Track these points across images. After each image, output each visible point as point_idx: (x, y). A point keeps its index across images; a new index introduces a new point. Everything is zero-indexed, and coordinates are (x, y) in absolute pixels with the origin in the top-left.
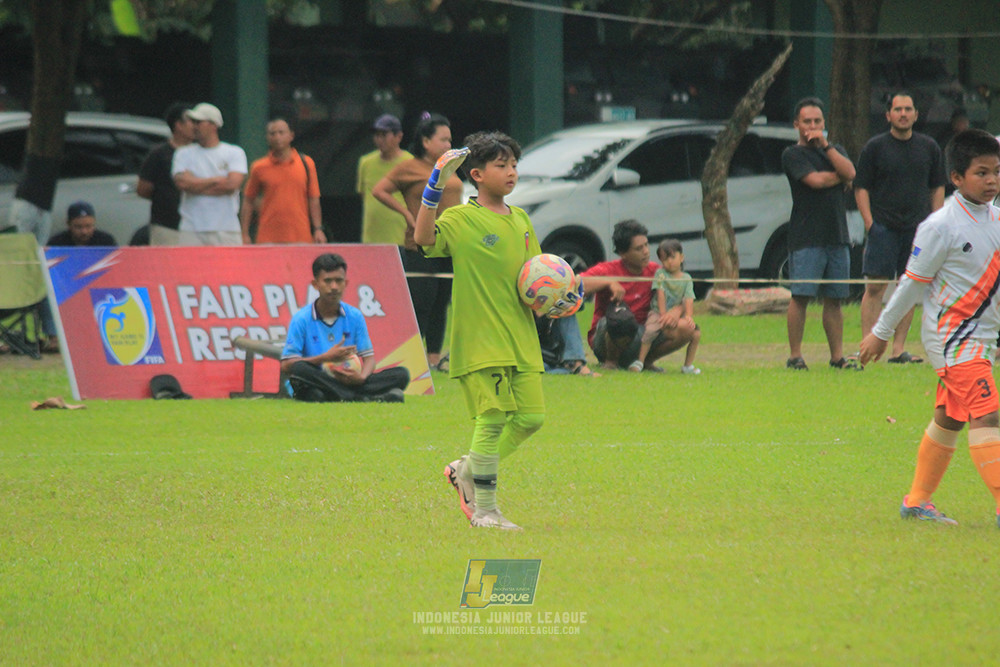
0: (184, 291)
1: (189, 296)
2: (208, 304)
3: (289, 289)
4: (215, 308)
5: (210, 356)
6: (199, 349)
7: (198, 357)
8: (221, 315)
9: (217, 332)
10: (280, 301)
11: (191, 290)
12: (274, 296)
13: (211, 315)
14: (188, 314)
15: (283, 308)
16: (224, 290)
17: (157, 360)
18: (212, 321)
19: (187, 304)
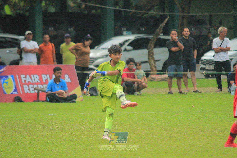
0: (22, 76)
1: (24, 77)
2: (28, 79)
3: (48, 76)
4: (30, 80)
5: (29, 92)
6: (26, 90)
7: (26, 92)
8: (31, 82)
9: (31, 86)
10: (46, 78)
11: (24, 76)
12: (44, 77)
13: (29, 82)
14: (23, 82)
15: (47, 80)
16: (32, 76)
17: (16, 93)
18: (29, 83)
19: (23, 79)
